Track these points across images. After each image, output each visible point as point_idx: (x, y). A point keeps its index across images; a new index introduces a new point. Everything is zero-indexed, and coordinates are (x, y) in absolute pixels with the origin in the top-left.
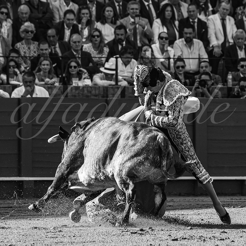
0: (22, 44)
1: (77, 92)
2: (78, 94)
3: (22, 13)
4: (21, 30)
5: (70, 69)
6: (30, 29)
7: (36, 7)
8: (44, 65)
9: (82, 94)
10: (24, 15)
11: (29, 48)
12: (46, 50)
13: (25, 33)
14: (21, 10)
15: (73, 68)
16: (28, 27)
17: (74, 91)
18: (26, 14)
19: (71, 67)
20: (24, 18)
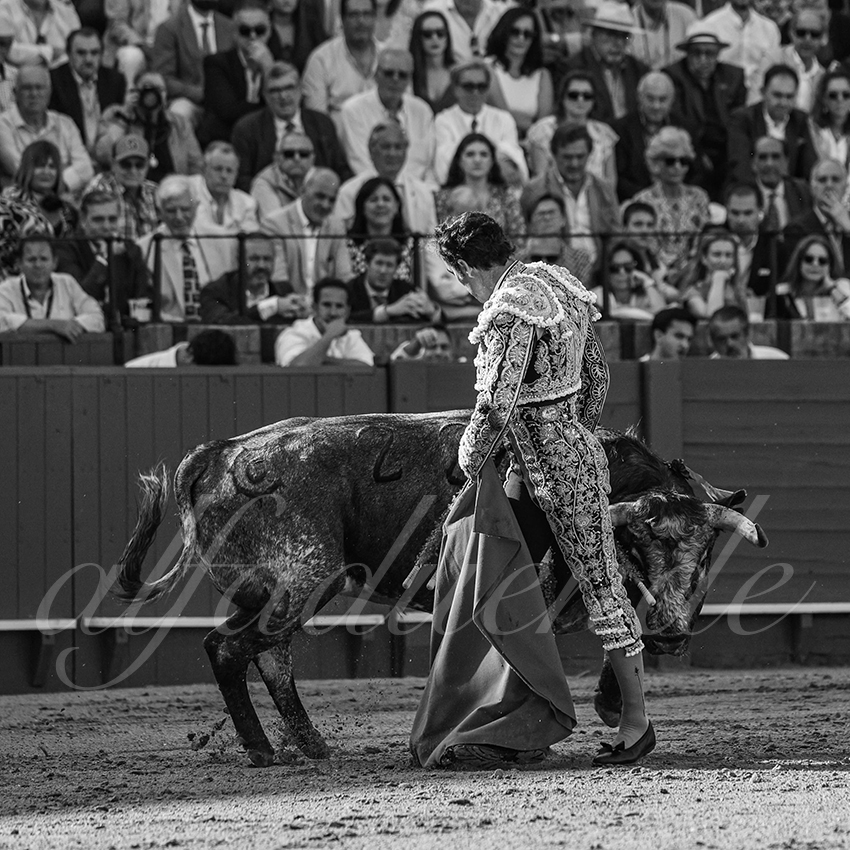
0: (655, 195)
1: (820, 340)
2: (824, 345)
3: (651, 98)
4: (650, 153)
5: (805, 267)
6: (678, 153)
7: (704, 84)
8: (718, 254)
9: (837, 348)
10: (657, 105)
11: (676, 207)
12: (748, 213)
13: (662, 163)
14: (646, 87)
15: (816, 263)
16: (672, 145)
17: (810, 337)
18: (662, 99)
19: (810, 260)
20: (655, 111)
